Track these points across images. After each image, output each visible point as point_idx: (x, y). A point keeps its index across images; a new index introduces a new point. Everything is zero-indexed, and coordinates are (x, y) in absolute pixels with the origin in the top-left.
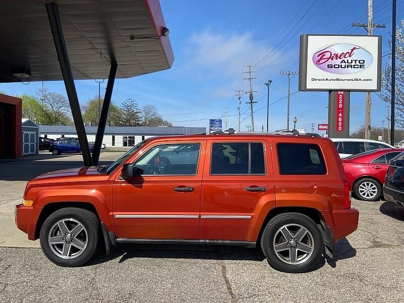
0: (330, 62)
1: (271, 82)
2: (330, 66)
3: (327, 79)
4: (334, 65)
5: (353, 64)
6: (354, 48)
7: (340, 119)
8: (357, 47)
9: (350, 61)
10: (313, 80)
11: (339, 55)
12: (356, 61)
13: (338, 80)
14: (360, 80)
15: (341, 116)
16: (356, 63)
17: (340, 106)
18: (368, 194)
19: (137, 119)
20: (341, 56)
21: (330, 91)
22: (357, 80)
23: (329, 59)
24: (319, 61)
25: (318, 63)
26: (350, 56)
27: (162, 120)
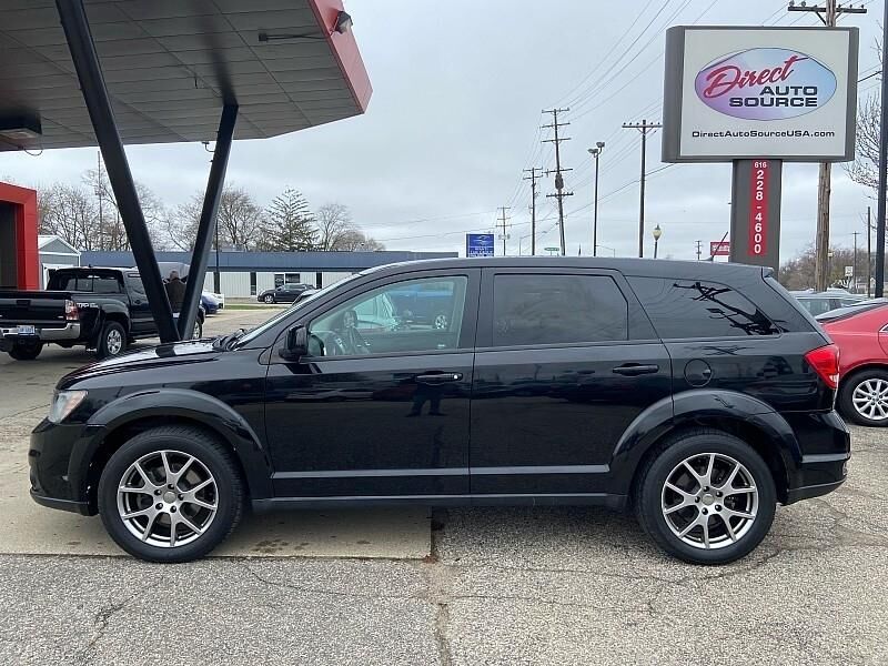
0: (736, 92)
1: (601, 145)
2: (736, 102)
3: (728, 133)
4: (747, 100)
5: (790, 97)
6: (794, 59)
7: (758, 228)
8: (800, 56)
9: (782, 90)
10: (696, 134)
11: (757, 75)
12: (796, 88)
13: (754, 133)
14: (806, 133)
15: (760, 219)
16: (796, 94)
17: (759, 196)
18: (877, 409)
19: (307, 235)
20: (761, 77)
21: (736, 161)
22: (798, 133)
23: (733, 84)
24: (710, 90)
25: (707, 95)
26: (783, 78)
27: (363, 237)
